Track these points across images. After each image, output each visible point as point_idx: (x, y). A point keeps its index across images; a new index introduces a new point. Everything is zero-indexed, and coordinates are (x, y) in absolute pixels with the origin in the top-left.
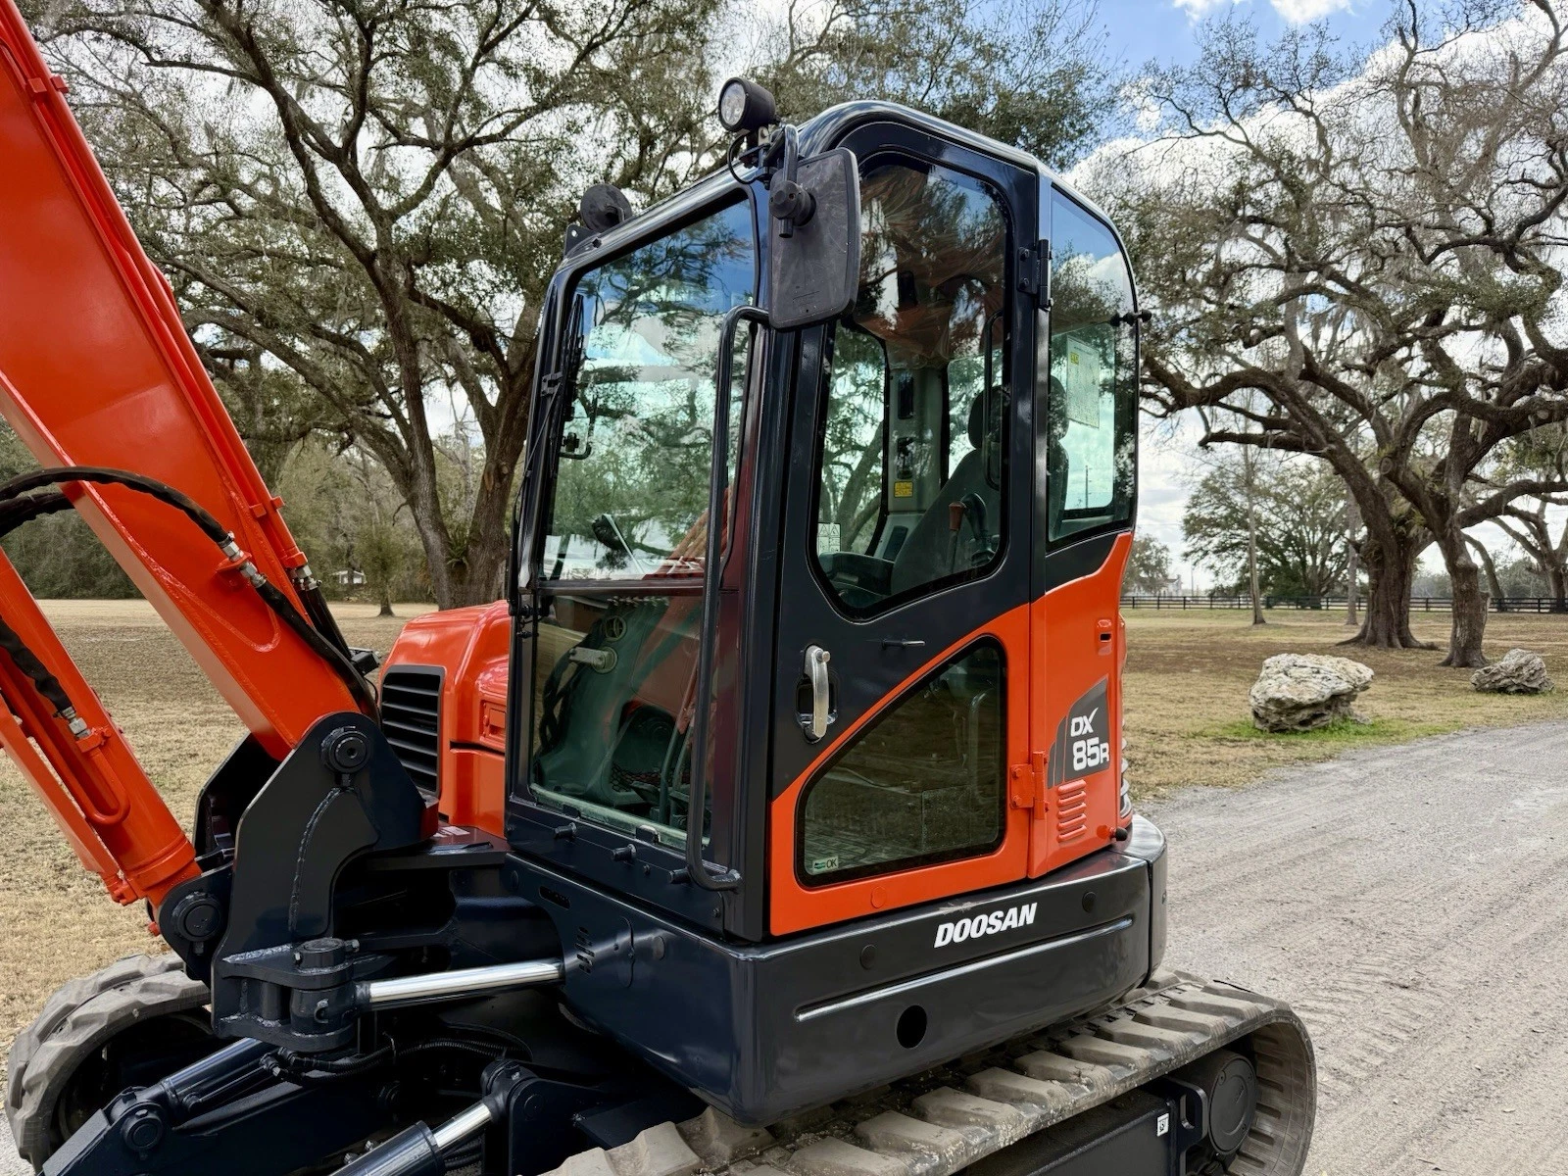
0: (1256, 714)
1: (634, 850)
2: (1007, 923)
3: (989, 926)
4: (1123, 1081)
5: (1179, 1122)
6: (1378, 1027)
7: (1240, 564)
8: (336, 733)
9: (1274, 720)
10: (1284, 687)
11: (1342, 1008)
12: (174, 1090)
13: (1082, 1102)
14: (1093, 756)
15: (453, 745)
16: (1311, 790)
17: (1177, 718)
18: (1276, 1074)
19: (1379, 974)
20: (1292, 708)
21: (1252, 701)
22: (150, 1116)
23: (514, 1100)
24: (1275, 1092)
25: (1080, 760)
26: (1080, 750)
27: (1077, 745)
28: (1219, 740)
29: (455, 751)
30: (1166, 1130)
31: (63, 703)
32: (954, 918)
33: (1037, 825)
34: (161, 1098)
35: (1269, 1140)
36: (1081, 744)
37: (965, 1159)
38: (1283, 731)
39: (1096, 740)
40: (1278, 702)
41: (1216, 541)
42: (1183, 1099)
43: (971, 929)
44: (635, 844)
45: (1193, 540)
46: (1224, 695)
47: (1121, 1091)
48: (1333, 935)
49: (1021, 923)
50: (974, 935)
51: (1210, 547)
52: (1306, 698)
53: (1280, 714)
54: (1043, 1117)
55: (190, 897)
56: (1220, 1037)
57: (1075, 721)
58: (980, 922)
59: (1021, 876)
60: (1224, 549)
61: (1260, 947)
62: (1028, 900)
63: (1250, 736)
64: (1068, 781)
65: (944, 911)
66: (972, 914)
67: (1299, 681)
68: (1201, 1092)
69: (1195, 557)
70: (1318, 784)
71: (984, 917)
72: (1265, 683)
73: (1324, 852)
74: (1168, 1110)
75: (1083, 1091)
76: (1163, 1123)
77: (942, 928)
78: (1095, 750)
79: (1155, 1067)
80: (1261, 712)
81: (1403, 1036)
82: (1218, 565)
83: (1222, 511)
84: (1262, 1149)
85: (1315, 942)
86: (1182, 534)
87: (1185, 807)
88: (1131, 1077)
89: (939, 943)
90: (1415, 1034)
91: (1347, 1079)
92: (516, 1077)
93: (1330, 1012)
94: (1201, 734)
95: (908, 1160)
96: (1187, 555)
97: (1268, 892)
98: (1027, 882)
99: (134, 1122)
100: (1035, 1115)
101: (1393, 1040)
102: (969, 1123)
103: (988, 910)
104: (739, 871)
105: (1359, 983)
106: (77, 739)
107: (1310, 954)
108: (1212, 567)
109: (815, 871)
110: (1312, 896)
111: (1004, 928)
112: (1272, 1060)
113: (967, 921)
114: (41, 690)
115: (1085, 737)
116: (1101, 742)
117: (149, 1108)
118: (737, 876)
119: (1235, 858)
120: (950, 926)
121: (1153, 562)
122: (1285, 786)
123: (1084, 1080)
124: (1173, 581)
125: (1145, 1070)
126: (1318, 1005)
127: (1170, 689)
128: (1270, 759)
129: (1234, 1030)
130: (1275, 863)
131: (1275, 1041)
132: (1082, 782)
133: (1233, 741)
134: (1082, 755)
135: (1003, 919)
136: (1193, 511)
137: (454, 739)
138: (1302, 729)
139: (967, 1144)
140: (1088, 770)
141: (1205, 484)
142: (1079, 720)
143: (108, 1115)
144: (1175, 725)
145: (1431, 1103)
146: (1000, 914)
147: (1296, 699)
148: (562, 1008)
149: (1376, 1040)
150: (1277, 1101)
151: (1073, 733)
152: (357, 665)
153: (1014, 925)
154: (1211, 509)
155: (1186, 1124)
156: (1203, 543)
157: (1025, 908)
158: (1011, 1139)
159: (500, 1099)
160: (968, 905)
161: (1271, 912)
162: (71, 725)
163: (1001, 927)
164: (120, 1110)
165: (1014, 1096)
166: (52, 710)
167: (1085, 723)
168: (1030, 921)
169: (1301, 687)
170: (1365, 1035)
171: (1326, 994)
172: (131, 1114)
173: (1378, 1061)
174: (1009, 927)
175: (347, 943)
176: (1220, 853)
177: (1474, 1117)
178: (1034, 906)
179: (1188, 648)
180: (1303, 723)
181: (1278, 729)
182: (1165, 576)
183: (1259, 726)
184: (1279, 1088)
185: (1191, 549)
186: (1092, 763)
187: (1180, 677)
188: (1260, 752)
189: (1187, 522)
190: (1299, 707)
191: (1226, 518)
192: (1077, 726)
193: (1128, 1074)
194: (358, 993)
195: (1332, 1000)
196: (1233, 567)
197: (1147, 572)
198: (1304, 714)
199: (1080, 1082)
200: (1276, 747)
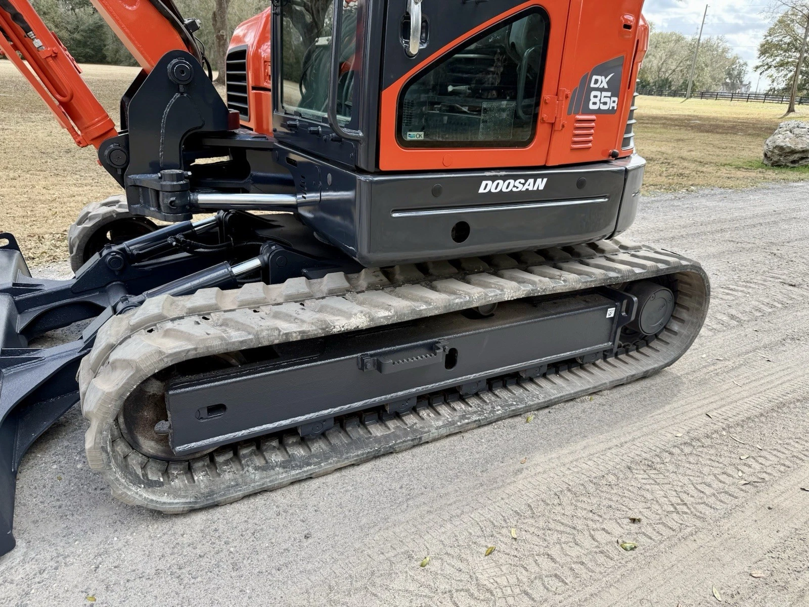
0: (766, 155)
1: (320, 129)
2: (526, 187)
3: (514, 186)
4: (586, 282)
5: (621, 312)
6: (767, 300)
7: (790, 75)
8: (174, 61)
9: (775, 159)
10: (787, 139)
11: (750, 290)
12: (128, 247)
13: (558, 288)
14: (605, 103)
15: (254, 88)
16: (782, 194)
17: (718, 156)
18: (687, 302)
19: (780, 278)
20: (789, 153)
21: (765, 147)
22: (117, 256)
23: (271, 257)
24: (685, 311)
25: (595, 103)
26: (595, 97)
27: (593, 93)
28: (738, 168)
29: (254, 91)
30: (612, 315)
31: (27, 29)
32: (493, 178)
33: (556, 136)
34: (123, 250)
35: (675, 333)
36: (598, 93)
37: (484, 301)
38: (779, 166)
39: (609, 94)
40: (781, 148)
41: (778, 59)
42: (625, 302)
43: (502, 186)
44: (322, 126)
45: (763, 58)
46: (752, 147)
47: (583, 287)
48: (761, 259)
49: (535, 188)
50: (504, 190)
51: (773, 63)
52: (799, 147)
53: (780, 155)
54: (532, 290)
55: (112, 146)
56: (653, 272)
57: (595, 77)
58: (509, 183)
59: (542, 164)
60: (781, 65)
61: (715, 260)
62: (542, 176)
63: (757, 168)
64: (583, 114)
65: (487, 174)
66: (504, 178)
67: (797, 136)
68: (635, 299)
69: (762, 69)
70: (787, 192)
71: (512, 181)
72: (776, 137)
73: (775, 223)
74: (616, 306)
75: (561, 283)
76: (611, 312)
77: (484, 183)
78: (607, 100)
79: (607, 279)
80: (769, 154)
81: (780, 306)
82: (776, 75)
83: (787, 40)
84: (670, 337)
85: (749, 261)
86: (757, 53)
87: (702, 196)
88: (591, 281)
89: (481, 190)
90: (786, 305)
91: (737, 319)
92: (273, 247)
93: (741, 291)
94: (730, 165)
95: (453, 297)
96: (757, 67)
97: (732, 237)
98: (544, 167)
99: (110, 257)
100: (528, 289)
101: (772, 306)
102: (491, 287)
103: (515, 178)
104: (362, 132)
105: (765, 281)
106: (38, 51)
107: (742, 266)
108: (771, 76)
109: (409, 138)
110: (757, 241)
111: (524, 189)
112: (686, 295)
113: (501, 182)
114: (13, 20)
115: (602, 90)
116: (612, 95)
117: (117, 253)
118: (361, 134)
119: (720, 221)
120: (490, 182)
121: (736, 73)
122: (767, 191)
123: (562, 279)
124: (745, 85)
125: (600, 280)
126: (736, 288)
127: (721, 142)
128: (765, 178)
129: (662, 270)
130: (743, 225)
131: (690, 285)
132: (593, 117)
133: (746, 169)
134: (597, 100)
135: (524, 184)
136: (769, 38)
137: (254, 85)
138: (792, 165)
139: (486, 295)
140: (598, 112)
141: (781, 22)
142: (599, 78)
143: (101, 255)
144: (715, 159)
145: (780, 335)
146: (523, 181)
147: (793, 147)
148: (315, 234)
149: (762, 306)
150: (685, 315)
151: (592, 85)
152: (187, 26)
153: (531, 188)
154: (780, 38)
155: (624, 314)
156: (770, 60)
157: (539, 180)
158: (512, 297)
159: (266, 258)
160: (503, 173)
161: (731, 246)
162: (34, 42)
163: (521, 188)
164: (105, 252)
165: (520, 280)
166: (23, 33)
167: (603, 81)
168: (541, 188)
169: (798, 140)
170: (757, 303)
171: (744, 284)
172: (108, 254)
173: (758, 314)
174: (527, 189)
175: (185, 172)
176: (713, 217)
177: (802, 342)
178: (545, 180)
179: (741, 122)
180: (793, 162)
181: (777, 165)
182: (741, 82)
183: (766, 162)
184: (687, 309)
185: (761, 64)
186: (603, 107)
187: (729, 137)
188: (761, 175)
189: (762, 46)
190: (793, 152)
191: (789, 44)
192: (596, 82)
193: (590, 279)
194: (192, 197)
195: (746, 287)
196: (784, 77)
197: (730, 79)
198: (796, 157)
199: (560, 279)
200: (771, 174)
